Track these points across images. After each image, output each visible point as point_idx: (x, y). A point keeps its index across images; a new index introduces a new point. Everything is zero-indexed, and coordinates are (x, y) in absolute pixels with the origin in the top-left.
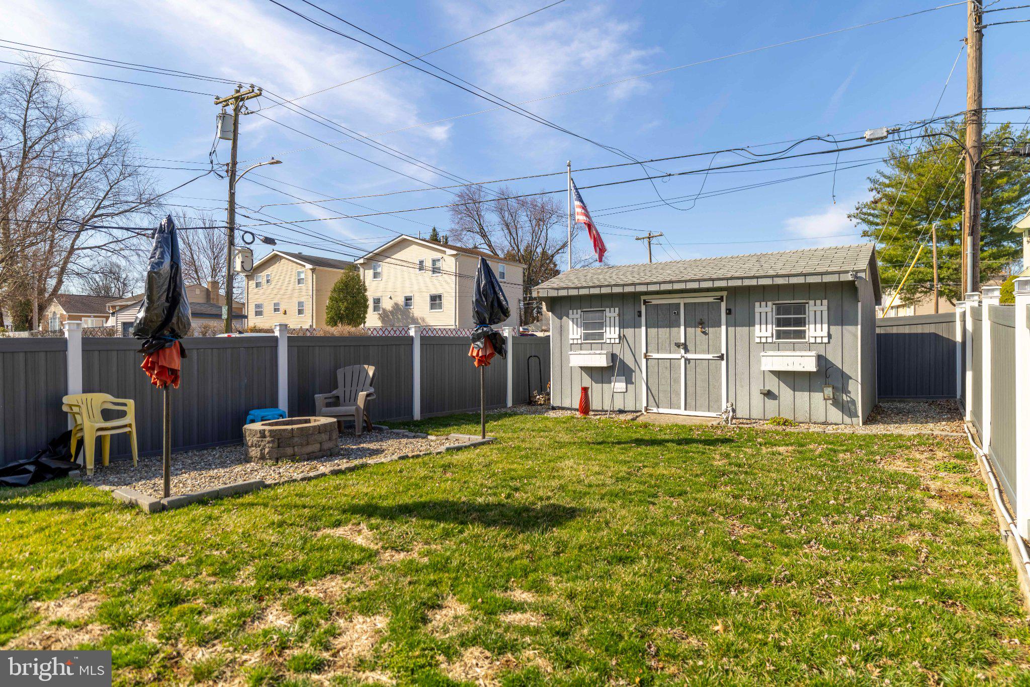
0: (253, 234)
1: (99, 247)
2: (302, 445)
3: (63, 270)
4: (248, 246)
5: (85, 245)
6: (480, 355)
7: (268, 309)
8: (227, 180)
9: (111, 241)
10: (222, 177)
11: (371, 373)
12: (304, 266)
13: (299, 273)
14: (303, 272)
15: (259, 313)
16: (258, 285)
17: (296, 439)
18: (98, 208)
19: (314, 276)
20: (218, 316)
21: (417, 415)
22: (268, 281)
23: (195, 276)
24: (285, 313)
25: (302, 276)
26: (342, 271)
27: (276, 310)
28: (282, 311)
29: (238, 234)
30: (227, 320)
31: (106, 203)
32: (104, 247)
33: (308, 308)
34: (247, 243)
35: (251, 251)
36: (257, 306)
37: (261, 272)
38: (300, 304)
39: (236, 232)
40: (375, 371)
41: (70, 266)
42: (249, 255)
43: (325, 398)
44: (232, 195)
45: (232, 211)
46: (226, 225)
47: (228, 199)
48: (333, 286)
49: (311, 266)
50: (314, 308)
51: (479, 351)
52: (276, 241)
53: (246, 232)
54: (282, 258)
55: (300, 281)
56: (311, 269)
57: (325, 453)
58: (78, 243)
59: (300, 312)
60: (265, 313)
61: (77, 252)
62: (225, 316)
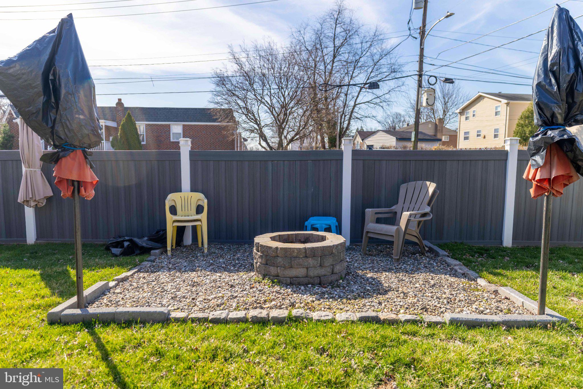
0: (436, 77)
1: (368, 102)
2: (285, 267)
3: (351, 116)
4: (431, 86)
5: (361, 102)
6: (538, 177)
7: (473, 135)
8: (419, 40)
9: (373, 98)
10: (416, 38)
11: (431, 190)
12: (500, 101)
13: (496, 107)
14: (499, 106)
15: (466, 138)
16: (467, 118)
17: (280, 260)
18: (368, 79)
19: (508, 108)
20: (409, 139)
21: (508, 240)
22: (474, 115)
23: (433, 116)
24: (485, 137)
25: (499, 109)
26: (529, 102)
27: (478, 136)
28: (482, 136)
29: (425, 78)
30: (414, 141)
31: (372, 75)
32: (371, 102)
33: (502, 133)
34: (431, 84)
35: (434, 90)
36: (466, 133)
37: (469, 109)
38: (496, 130)
39: (423, 77)
40: (435, 188)
41: (355, 114)
42: (432, 93)
43: (376, 213)
44: (422, 50)
45: (421, 62)
46: (418, 73)
47: (419, 54)
48: (520, 114)
49: (506, 101)
50: (507, 133)
51: (537, 170)
52: (454, 80)
53: (431, 76)
54: (484, 97)
55: (496, 114)
56: (506, 103)
57: (311, 281)
58: (358, 101)
59: (496, 136)
60: (470, 138)
61: (358, 106)
62: (413, 139)
